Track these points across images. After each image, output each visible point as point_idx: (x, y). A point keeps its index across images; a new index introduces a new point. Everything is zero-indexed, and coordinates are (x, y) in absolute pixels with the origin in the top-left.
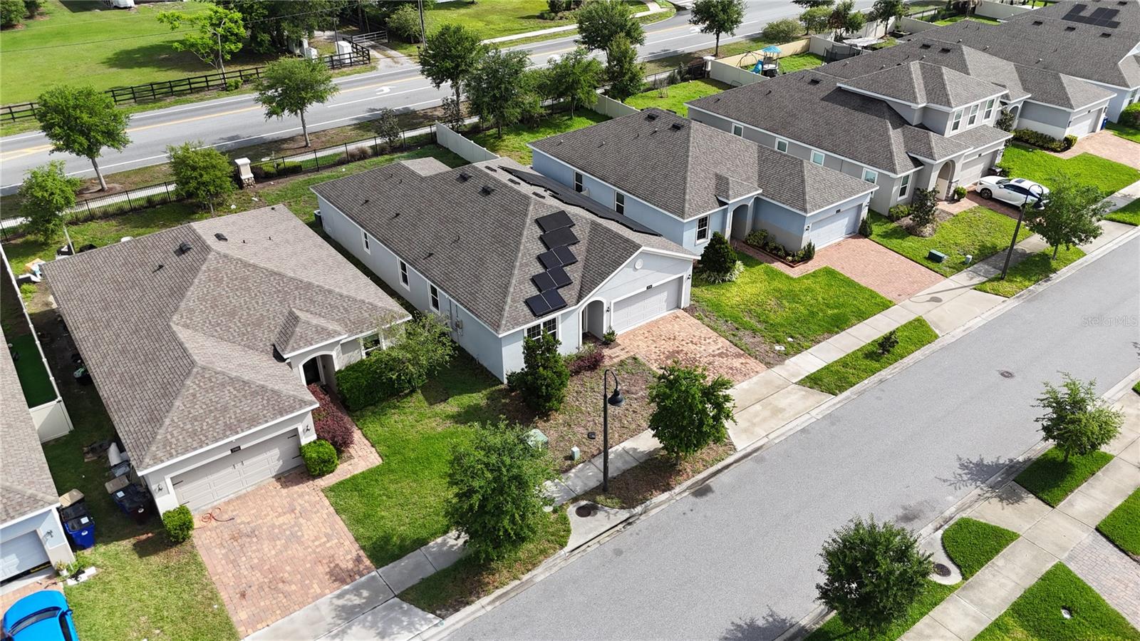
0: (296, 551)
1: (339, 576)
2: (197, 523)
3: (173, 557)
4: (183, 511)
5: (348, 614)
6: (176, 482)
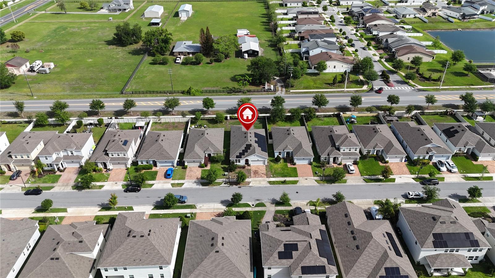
0: (195, 174)
1: (197, 178)
2: (188, 168)
3: (184, 170)
4: (187, 166)
5: (195, 182)
6: (187, 162)
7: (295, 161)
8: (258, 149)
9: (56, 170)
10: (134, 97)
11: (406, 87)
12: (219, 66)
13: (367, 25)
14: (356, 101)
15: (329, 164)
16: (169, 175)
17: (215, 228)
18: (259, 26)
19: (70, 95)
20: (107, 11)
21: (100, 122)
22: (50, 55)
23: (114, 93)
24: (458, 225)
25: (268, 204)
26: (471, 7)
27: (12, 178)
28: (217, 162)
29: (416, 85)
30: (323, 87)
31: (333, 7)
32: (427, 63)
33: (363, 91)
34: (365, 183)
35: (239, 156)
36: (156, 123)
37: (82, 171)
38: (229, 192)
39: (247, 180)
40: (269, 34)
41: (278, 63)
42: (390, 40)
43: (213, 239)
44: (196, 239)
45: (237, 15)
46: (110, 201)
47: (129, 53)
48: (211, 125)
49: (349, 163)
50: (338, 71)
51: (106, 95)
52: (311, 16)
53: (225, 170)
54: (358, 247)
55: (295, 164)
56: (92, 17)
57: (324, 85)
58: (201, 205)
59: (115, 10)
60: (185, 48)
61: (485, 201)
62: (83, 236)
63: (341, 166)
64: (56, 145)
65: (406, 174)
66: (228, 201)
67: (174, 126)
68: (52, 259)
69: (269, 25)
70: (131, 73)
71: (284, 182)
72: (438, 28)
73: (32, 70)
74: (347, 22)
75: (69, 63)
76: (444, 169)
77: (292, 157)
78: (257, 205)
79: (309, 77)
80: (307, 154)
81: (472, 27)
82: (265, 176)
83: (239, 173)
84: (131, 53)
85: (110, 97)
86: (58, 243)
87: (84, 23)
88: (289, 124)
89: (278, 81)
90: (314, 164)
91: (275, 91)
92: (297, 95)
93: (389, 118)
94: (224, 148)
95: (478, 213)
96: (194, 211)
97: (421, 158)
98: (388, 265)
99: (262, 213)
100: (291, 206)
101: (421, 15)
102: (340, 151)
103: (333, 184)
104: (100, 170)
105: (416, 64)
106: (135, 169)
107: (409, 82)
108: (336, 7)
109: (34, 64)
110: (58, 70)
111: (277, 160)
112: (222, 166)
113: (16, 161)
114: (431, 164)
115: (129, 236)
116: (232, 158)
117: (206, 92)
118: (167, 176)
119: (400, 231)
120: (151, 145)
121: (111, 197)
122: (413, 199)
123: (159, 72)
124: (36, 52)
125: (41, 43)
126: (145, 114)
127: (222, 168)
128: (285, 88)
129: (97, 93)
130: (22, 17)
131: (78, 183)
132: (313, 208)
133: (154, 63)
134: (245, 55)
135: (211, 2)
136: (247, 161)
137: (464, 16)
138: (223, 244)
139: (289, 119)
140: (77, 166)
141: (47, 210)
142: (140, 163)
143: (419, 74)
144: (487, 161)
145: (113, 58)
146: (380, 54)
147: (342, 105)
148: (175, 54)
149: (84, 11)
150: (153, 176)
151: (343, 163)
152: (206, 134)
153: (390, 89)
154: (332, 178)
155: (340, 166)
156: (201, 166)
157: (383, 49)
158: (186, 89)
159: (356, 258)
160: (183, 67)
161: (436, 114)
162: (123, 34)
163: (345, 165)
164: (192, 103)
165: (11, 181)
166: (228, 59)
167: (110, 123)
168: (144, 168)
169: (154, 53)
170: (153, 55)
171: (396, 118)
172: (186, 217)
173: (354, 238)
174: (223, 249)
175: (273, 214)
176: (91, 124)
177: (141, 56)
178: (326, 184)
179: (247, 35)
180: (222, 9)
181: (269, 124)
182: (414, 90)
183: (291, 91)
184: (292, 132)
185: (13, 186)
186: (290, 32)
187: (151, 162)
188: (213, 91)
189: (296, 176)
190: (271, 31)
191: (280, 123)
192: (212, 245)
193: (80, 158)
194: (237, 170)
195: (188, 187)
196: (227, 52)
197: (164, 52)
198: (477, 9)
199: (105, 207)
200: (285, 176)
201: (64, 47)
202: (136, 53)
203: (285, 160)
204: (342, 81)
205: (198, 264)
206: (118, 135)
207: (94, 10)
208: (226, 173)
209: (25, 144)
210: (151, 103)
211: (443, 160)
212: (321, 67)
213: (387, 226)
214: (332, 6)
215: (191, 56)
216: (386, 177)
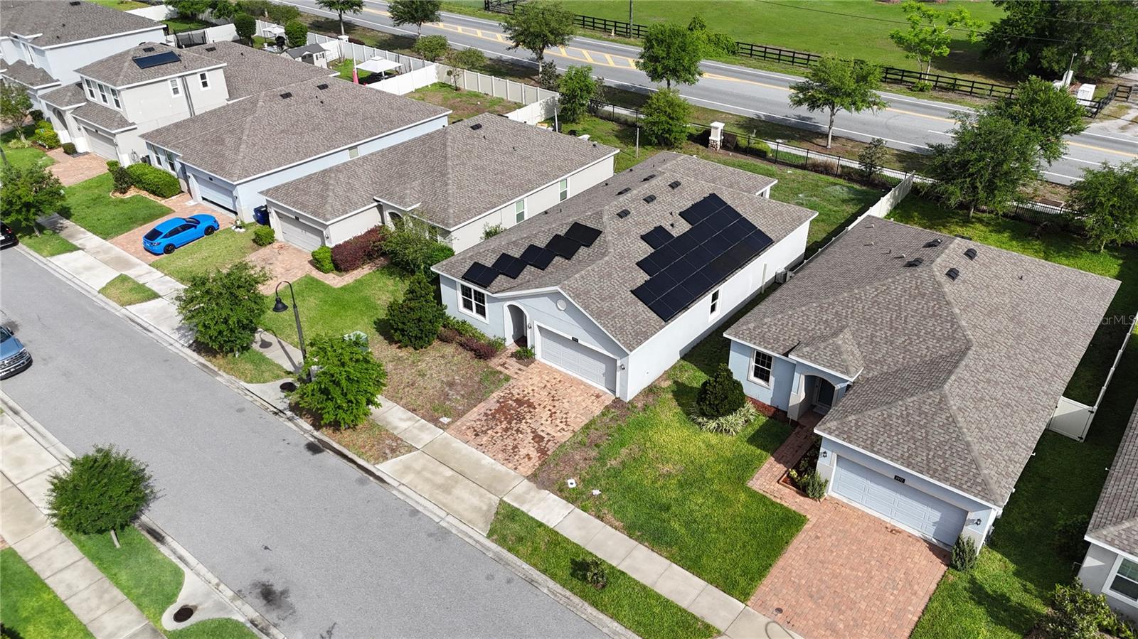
6: (278, 215)
7: (827, 465)
82: (530, 466)
90: (986, 569)
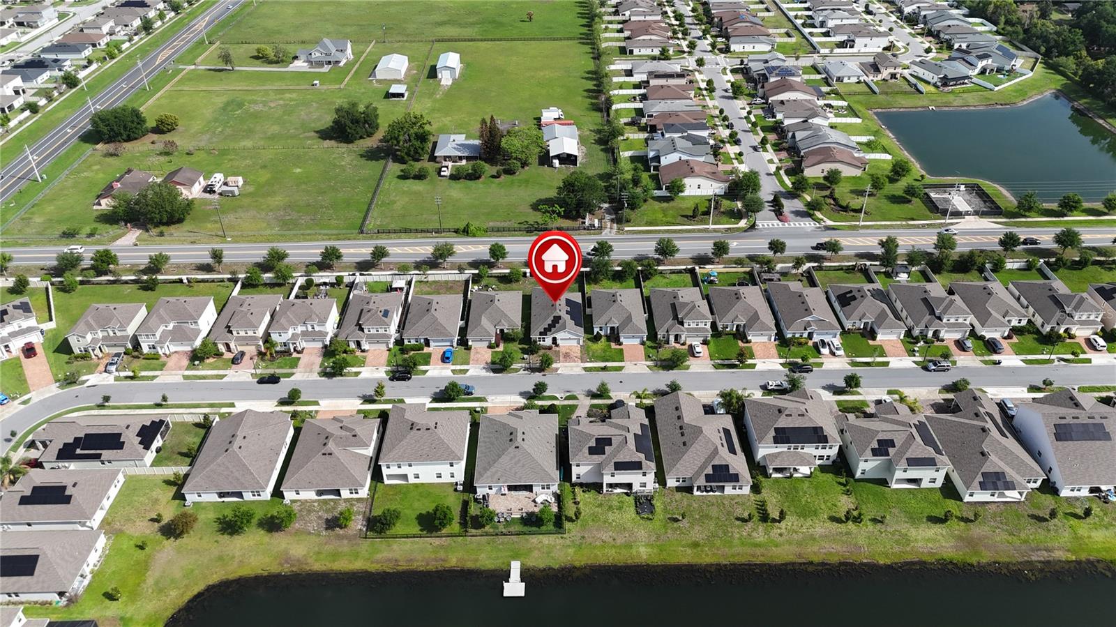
0: (483, 358)
2: (473, 348)
3: (468, 351)
4: (471, 345)
5: (484, 368)
6: (471, 341)
7: (622, 340)
8: (571, 323)
9: (292, 350)
10: (382, 239)
11: (807, 223)
12: (512, 182)
13: (770, 99)
14: (721, 249)
15: (668, 343)
16: (448, 358)
17: (513, 422)
18: (580, 98)
19: (282, 236)
20: (306, 64)
21: (339, 281)
22: (231, 160)
23: (349, 231)
24: (807, 418)
25: (581, 397)
26: (962, 62)
27: (234, 361)
28: (513, 340)
29: (825, 219)
30: (678, 222)
31: (717, 55)
32: (854, 177)
33: (738, 229)
34: (713, 370)
35: (544, 333)
36: (421, 282)
37: (328, 352)
38: (529, 381)
39: (554, 365)
40: (597, 117)
41: (607, 177)
42: (800, 135)
43: (511, 434)
44: (491, 435)
45: (542, 74)
46: (376, 391)
47: (362, 156)
48: (502, 286)
49: (696, 342)
50: (704, 193)
51: (337, 235)
52: (672, 82)
53: (524, 351)
54: (684, 444)
55: (621, 344)
56: (281, 77)
57: (680, 218)
58: (493, 398)
59: (320, 64)
60: (455, 148)
61: (868, 393)
62: (357, 430)
63: (686, 347)
64: (291, 316)
65: (773, 357)
66: (529, 392)
67: (447, 287)
68: (324, 454)
69: (596, 98)
70: (370, 195)
71: (604, 369)
72: (895, 105)
73: (209, 190)
74: (736, 91)
75: (264, 176)
76: (825, 351)
77: (618, 334)
78: (567, 398)
79: (657, 205)
80: (639, 330)
81: (955, 104)
82: (580, 361)
83: (544, 355)
84: (365, 157)
85: (345, 239)
86: (327, 438)
87: (272, 94)
88: (618, 285)
89: (608, 211)
90: (648, 343)
91: (601, 228)
92: (635, 236)
93: (765, 276)
94: (522, 321)
95: (851, 408)
96: (484, 404)
97: (797, 335)
98: (716, 462)
99: (574, 408)
100: (611, 398)
101: (871, 78)
102: (683, 325)
103: (671, 371)
104: (352, 352)
105: (831, 183)
106: (400, 350)
107: (814, 215)
108: (723, 55)
109: (212, 179)
110: (250, 189)
111: (597, 338)
112: (520, 346)
113: (238, 339)
114: (810, 343)
115: (411, 429)
116: (534, 336)
117: (493, 230)
118: (445, 359)
119: (745, 428)
120: (421, 317)
121: (377, 385)
122: (773, 390)
123: (415, 193)
124: (205, 155)
125: (208, 136)
126: (403, 269)
127: (520, 349)
128: (617, 223)
129: (322, 232)
130: (157, 78)
131: (326, 368)
132: (638, 401)
133: (404, 176)
134: (554, 161)
135: (493, 43)
136: (554, 340)
137: (945, 81)
138: (523, 440)
139: (619, 277)
140: (320, 345)
141: (294, 402)
142: (406, 342)
143: (834, 199)
144: (889, 340)
145: (335, 165)
146: (780, 160)
147: (702, 253)
148: (438, 159)
149: (265, 64)
150: (427, 360)
151: (688, 343)
152: (496, 300)
153: (781, 226)
154: (671, 363)
155: (683, 347)
156: (490, 347)
157: (788, 150)
158: (461, 226)
159: (680, 455)
160: (453, 183)
161: (840, 269)
162: (348, 123)
163: (691, 346)
164: (472, 249)
165: (234, 366)
166: (527, 168)
167: (353, 282)
168: (413, 348)
169: (403, 158)
170: (402, 161)
171: (778, 276)
172: (476, 411)
173: (682, 434)
174: (524, 445)
175: (587, 409)
176: (325, 284)
177: (382, 162)
178: (661, 371)
179: (559, 118)
180: (514, 58)
181: (589, 283)
182: (819, 228)
183: (626, 229)
184: (619, 298)
185: (239, 372)
186: (634, 115)
187: (422, 341)
188: (504, 230)
189: (622, 360)
190: (600, 110)
191: (605, 282)
192: (511, 440)
193: (325, 334)
194: (541, 352)
195: (475, 374)
196: (523, 156)
197: (420, 156)
198: (972, 65)
199: (368, 400)
200: (607, 361)
201: (248, 143)
202: (372, 155)
203: (609, 338)
204: (707, 213)
205: (495, 461)
206: (372, 301)
207: (282, 61)
208: (526, 356)
209: (249, 315)
210: (409, 250)
211: (827, 339)
212: (676, 188)
213: (728, 422)
214: (715, 54)
215: (464, 162)
216: (742, 362)
